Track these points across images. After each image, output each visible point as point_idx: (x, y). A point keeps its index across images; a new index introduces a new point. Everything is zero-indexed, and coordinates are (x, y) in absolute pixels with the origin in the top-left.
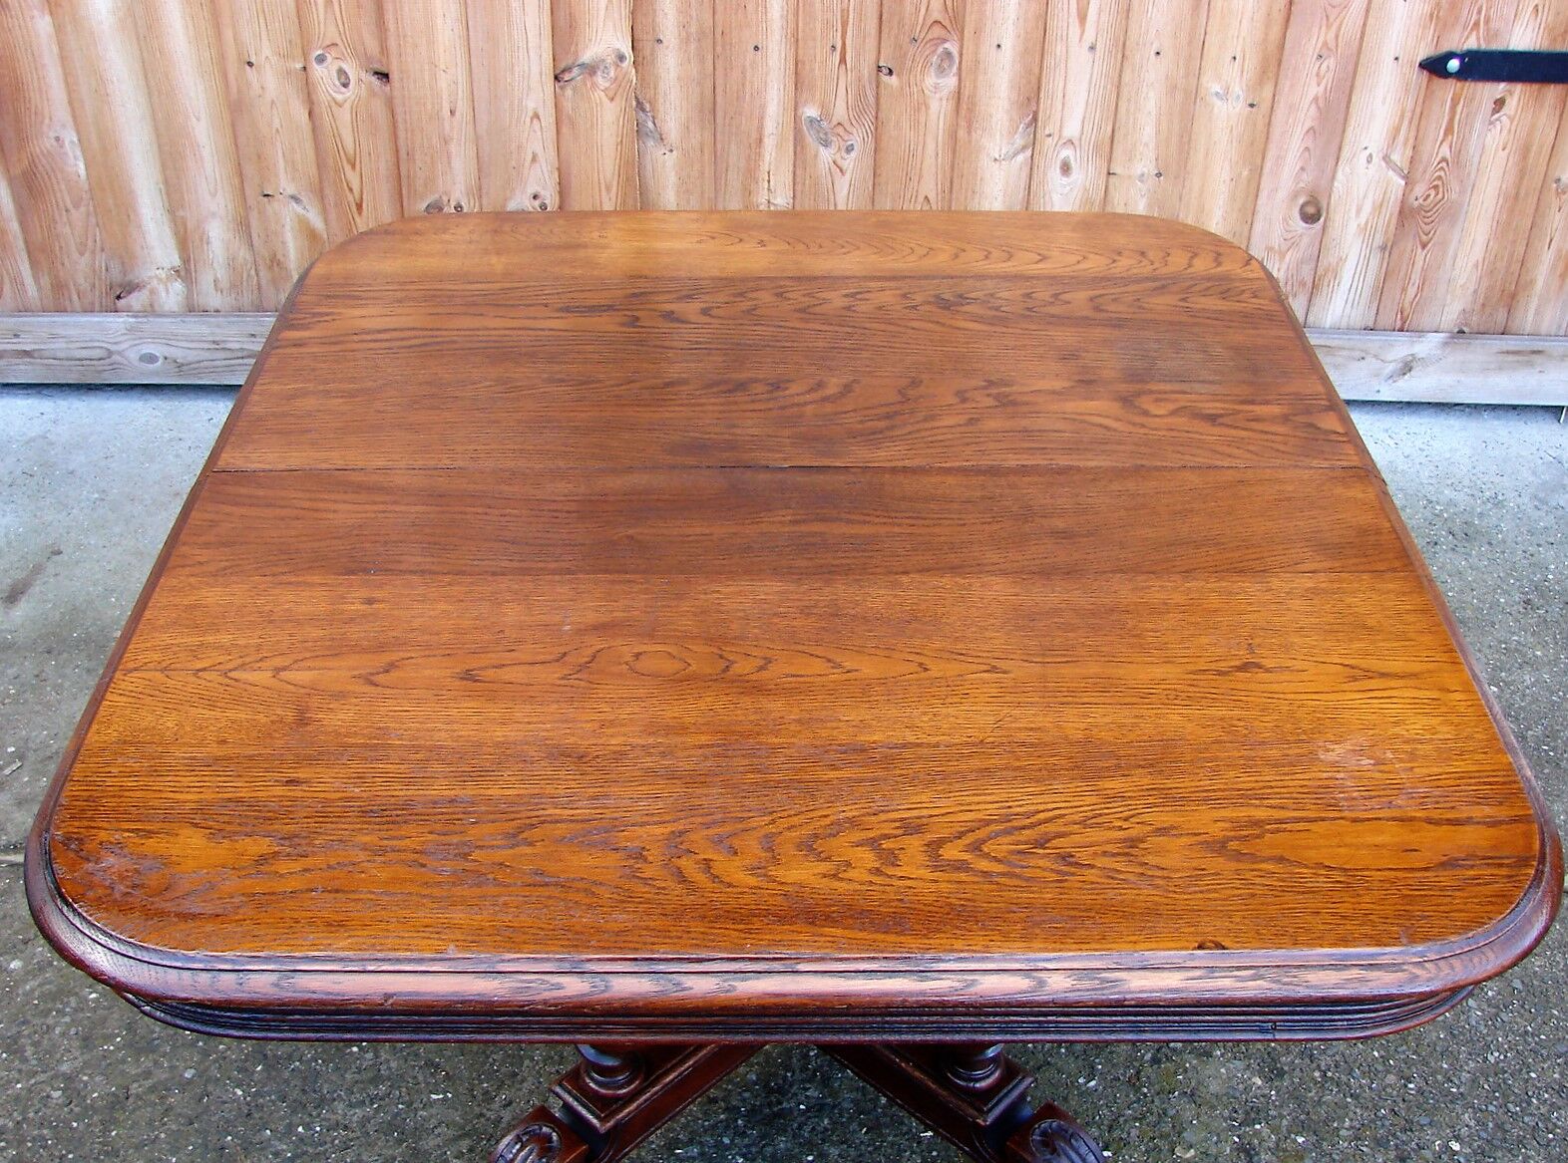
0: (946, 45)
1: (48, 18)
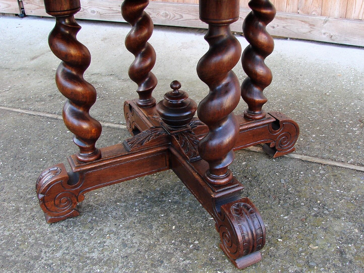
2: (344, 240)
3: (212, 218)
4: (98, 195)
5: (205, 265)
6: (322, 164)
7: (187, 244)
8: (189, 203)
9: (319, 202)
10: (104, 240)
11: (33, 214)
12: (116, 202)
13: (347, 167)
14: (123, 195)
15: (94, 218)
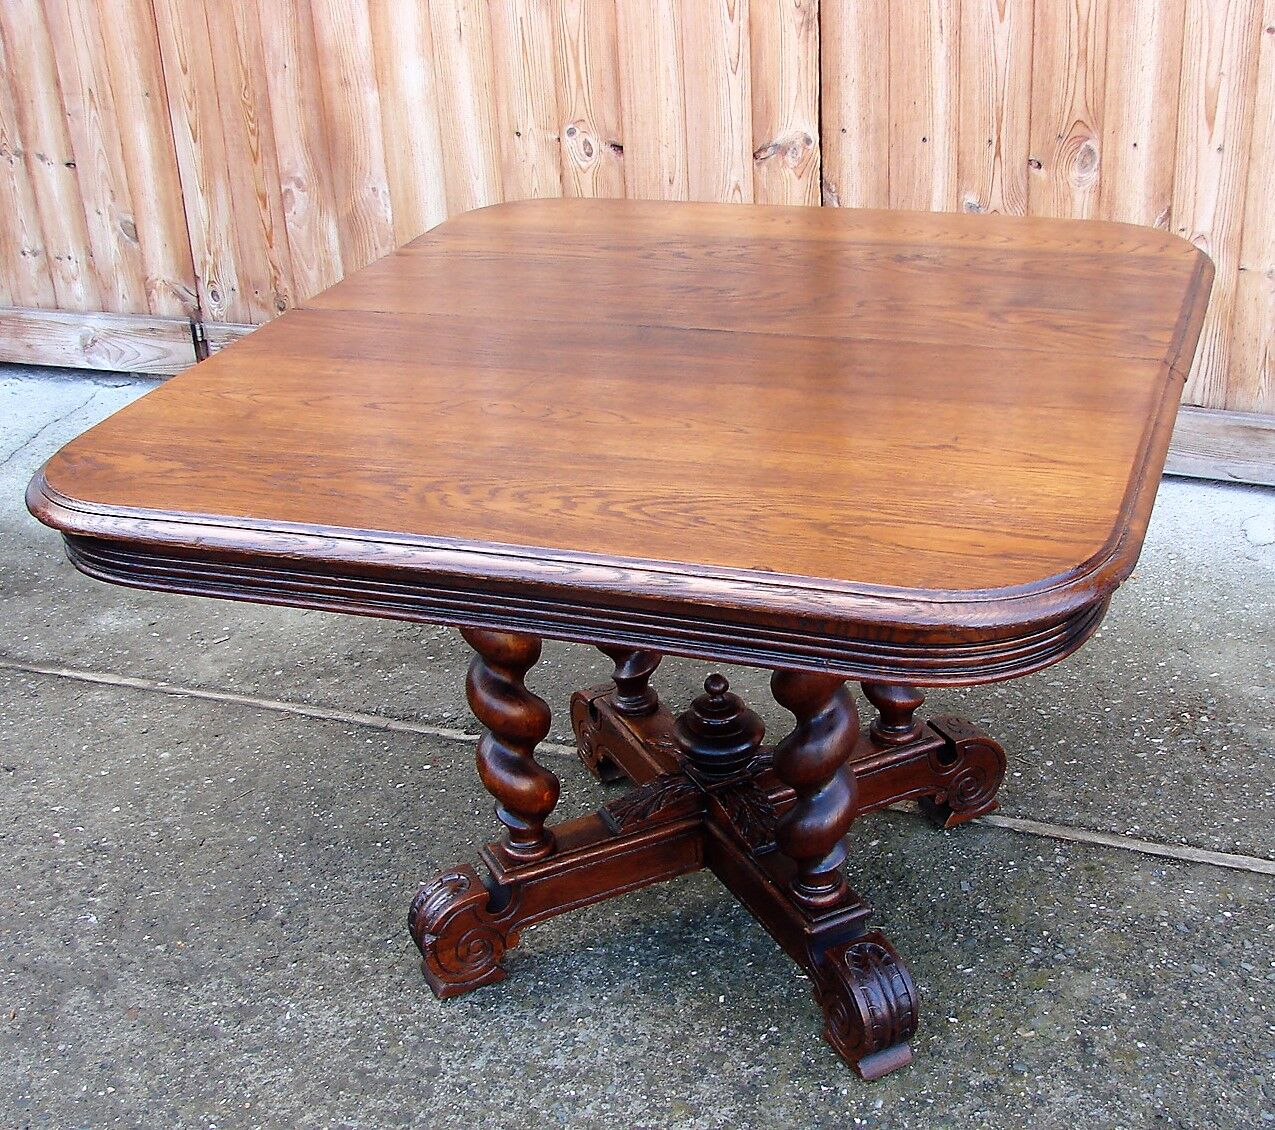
0: (1088, 143)
1: (376, 93)
2: (1092, 1019)
3: (805, 977)
4: (539, 930)
5: (794, 1075)
6: (1062, 840)
7: (755, 1033)
8: (751, 944)
9: (1045, 933)
10: (573, 1030)
11: (397, 978)
12: (583, 946)
13: (1123, 846)
14: (598, 929)
15: (541, 983)
